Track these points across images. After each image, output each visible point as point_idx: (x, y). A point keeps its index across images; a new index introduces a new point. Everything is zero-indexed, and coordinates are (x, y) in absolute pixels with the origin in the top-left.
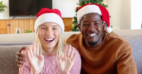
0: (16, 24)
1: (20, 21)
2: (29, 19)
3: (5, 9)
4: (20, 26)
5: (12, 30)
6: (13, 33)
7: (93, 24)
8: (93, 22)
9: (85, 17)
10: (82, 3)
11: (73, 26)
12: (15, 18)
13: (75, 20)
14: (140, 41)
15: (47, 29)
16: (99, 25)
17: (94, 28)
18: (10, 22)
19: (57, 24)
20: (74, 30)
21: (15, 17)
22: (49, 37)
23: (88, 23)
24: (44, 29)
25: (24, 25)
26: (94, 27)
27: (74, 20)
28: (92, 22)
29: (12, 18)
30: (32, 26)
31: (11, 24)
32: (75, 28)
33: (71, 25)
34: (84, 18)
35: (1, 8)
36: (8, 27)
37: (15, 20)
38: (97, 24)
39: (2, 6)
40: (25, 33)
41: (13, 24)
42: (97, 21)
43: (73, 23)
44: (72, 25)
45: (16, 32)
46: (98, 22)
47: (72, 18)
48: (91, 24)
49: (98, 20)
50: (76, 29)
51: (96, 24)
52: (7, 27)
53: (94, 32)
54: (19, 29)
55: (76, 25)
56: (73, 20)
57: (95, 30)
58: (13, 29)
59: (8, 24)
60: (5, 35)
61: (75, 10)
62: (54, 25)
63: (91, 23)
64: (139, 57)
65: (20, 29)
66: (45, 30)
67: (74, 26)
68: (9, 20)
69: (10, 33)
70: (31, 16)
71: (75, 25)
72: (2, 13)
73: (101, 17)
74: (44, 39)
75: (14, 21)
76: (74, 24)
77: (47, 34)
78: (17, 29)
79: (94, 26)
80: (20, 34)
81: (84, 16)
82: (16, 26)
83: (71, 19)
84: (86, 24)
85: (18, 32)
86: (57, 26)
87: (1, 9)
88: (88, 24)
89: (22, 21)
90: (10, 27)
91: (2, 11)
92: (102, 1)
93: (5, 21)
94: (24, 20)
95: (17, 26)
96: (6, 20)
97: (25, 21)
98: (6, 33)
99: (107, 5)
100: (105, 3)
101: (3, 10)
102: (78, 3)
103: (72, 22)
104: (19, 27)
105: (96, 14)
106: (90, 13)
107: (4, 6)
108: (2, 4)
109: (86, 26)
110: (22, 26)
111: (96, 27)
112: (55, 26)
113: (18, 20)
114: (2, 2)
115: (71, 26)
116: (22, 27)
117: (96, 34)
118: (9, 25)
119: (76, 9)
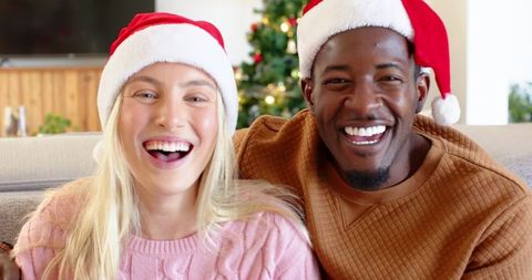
0: (9, 90)
1: (26, 77)
2: (62, 71)
4: (27, 98)
7: (369, 78)
9: (332, 44)
10: (273, 8)
12: (6, 65)
15: (159, 96)
16: (398, 82)
17: (377, 100)
19: (208, 75)
22: (167, 134)
23: (347, 76)
24: (147, 96)
25: (42, 94)
26: (377, 93)
27: (244, 74)
28: (368, 71)
30: (72, 97)
32: (247, 106)
34: (329, 49)
37: (8, 71)
38: (389, 78)
42: (391, 65)
43: (240, 89)
46: (397, 73)
48: (362, 81)
49: (395, 59)
51: (384, 79)
53: (376, 116)
54: (18, 111)
56: (239, 76)
57: (377, 108)
61: (248, 34)
62: (195, 76)
63: (362, 73)
65: (22, 109)
66: (148, 100)
67: (244, 101)
70: (71, 55)
73: (411, 46)
74: (145, 144)
76: (242, 93)
77: (161, 120)
79: (378, 89)
81: (330, 38)
82: (9, 96)
84: (339, 80)
86: (208, 84)
88: (346, 81)
89: (35, 77)
94: (42, 71)
95: (15, 101)
97: (48, 76)
104: (21, 102)
105: (388, 31)
106: (358, 28)
109: (340, 90)
110: (36, 96)
111: (385, 97)
112: (195, 83)
113: (20, 71)
116: (32, 102)
117: (388, 128)
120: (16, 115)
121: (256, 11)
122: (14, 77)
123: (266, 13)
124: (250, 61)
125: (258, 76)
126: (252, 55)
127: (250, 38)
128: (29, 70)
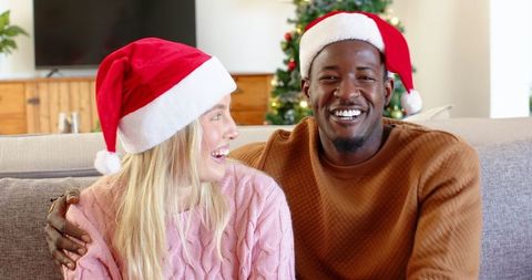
0: (59, 97)
1: (75, 86)
3: (18, 39)
4: (76, 106)
5: (44, 121)
6: (51, 132)
7: (352, 76)
8: (354, 69)
10: (306, 18)
11: (274, 104)
12: (55, 75)
13: (282, 84)
14: (525, 162)
16: (371, 81)
17: (356, 91)
18: (38, 87)
20: (276, 118)
21: (56, 70)
23: (336, 75)
25: (90, 102)
26: (357, 86)
27: (279, 81)
28: (351, 71)
29: (44, 73)
31: (43, 96)
32: (282, 110)
33: (266, 99)
35: (5, 36)
36: (30, 107)
37: (58, 81)
38: (365, 78)
39: (6, 27)
40: (92, 131)
41: (49, 97)
42: (367, 68)
43: (275, 94)
44: (271, 99)
45: (62, 126)
46: (370, 73)
47: (271, 75)
49: (370, 64)
50: (286, 117)
51: (362, 78)
52: (25, 107)
53: (355, 102)
54: (72, 117)
55: (284, 100)
56: (274, 82)
57: (357, 97)
58: (49, 118)
59: (29, 96)
60: (20, 139)
61: (282, 43)
63: (347, 72)
64: (520, 223)
65: (75, 114)
67: (279, 106)
68: (36, 83)
69: (38, 130)
71: (279, 101)
72: (9, 56)
75: (51, 85)
76: (277, 98)
78: (62, 118)
79: (358, 84)
80: (75, 135)
82: (59, 104)
83: (265, 77)
84: (330, 77)
85: (69, 128)
87: (5, 42)
88: (336, 77)
89: (84, 85)
90: (39, 109)
91: (10, 48)
92: (382, 11)
93: (20, 87)
95: (65, 107)
96: (23, 83)
98: (23, 131)
99: (402, 25)
100: (392, 17)
101: (13, 44)
102: (294, 17)
103: (271, 90)
104: (71, 109)
106: (345, 40)
107: (16, 30)
108: (7, 23)
109: (330, 84)
110: (84, 104)
111: (362, 89)
113: (69, 81)
114: (8, 12)
115: (265, 107)
116: (81, 109)
117: (362, 112)
118: (35, 101)
119: (284, 40)
120: (69, 120)
121: (290, 21)
122: (64, 86)
123: (298, 23)
124: (285, 68)
125: (292, 82)
126: (286, 62)
127: (284, 46)
128: (78, 80)
